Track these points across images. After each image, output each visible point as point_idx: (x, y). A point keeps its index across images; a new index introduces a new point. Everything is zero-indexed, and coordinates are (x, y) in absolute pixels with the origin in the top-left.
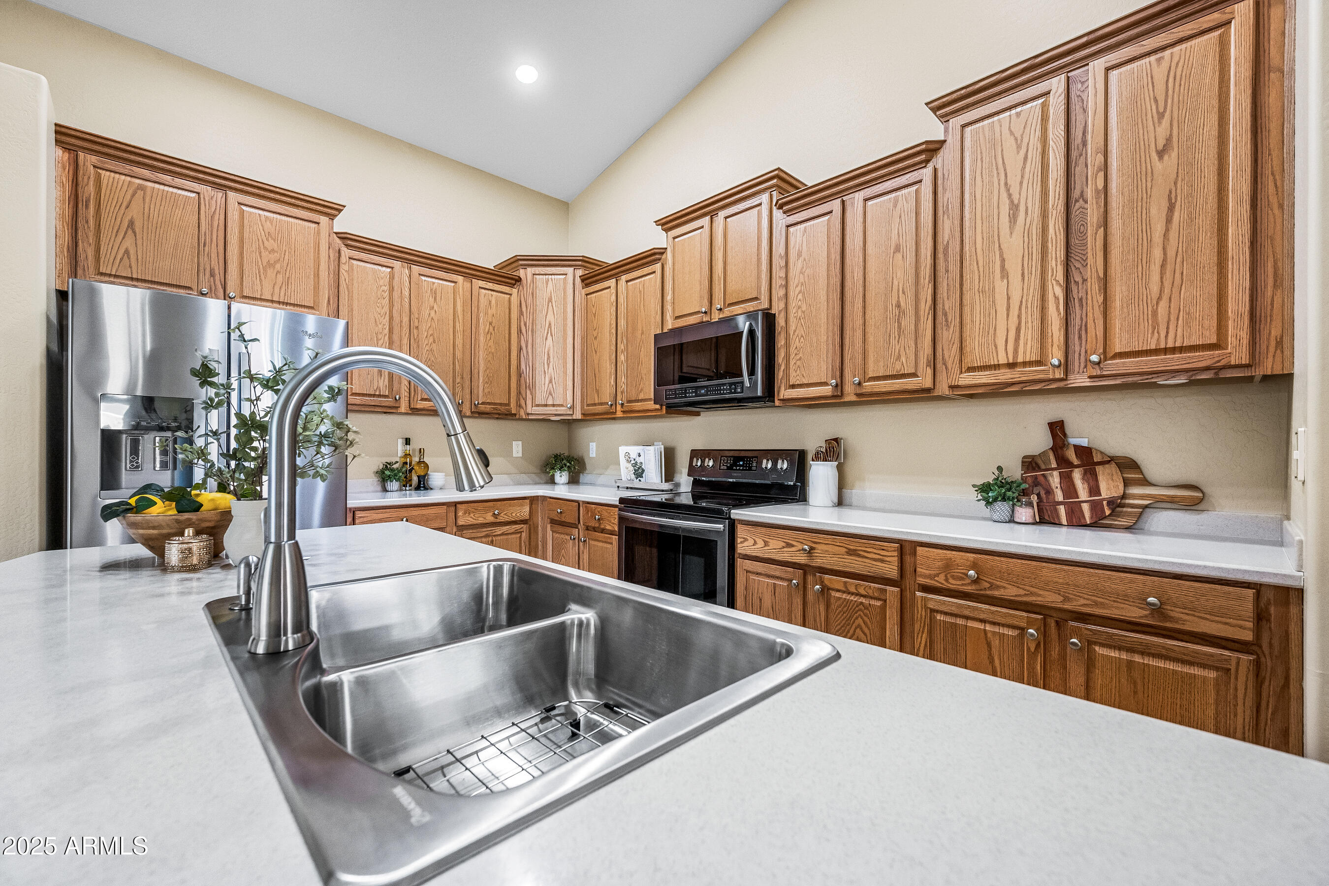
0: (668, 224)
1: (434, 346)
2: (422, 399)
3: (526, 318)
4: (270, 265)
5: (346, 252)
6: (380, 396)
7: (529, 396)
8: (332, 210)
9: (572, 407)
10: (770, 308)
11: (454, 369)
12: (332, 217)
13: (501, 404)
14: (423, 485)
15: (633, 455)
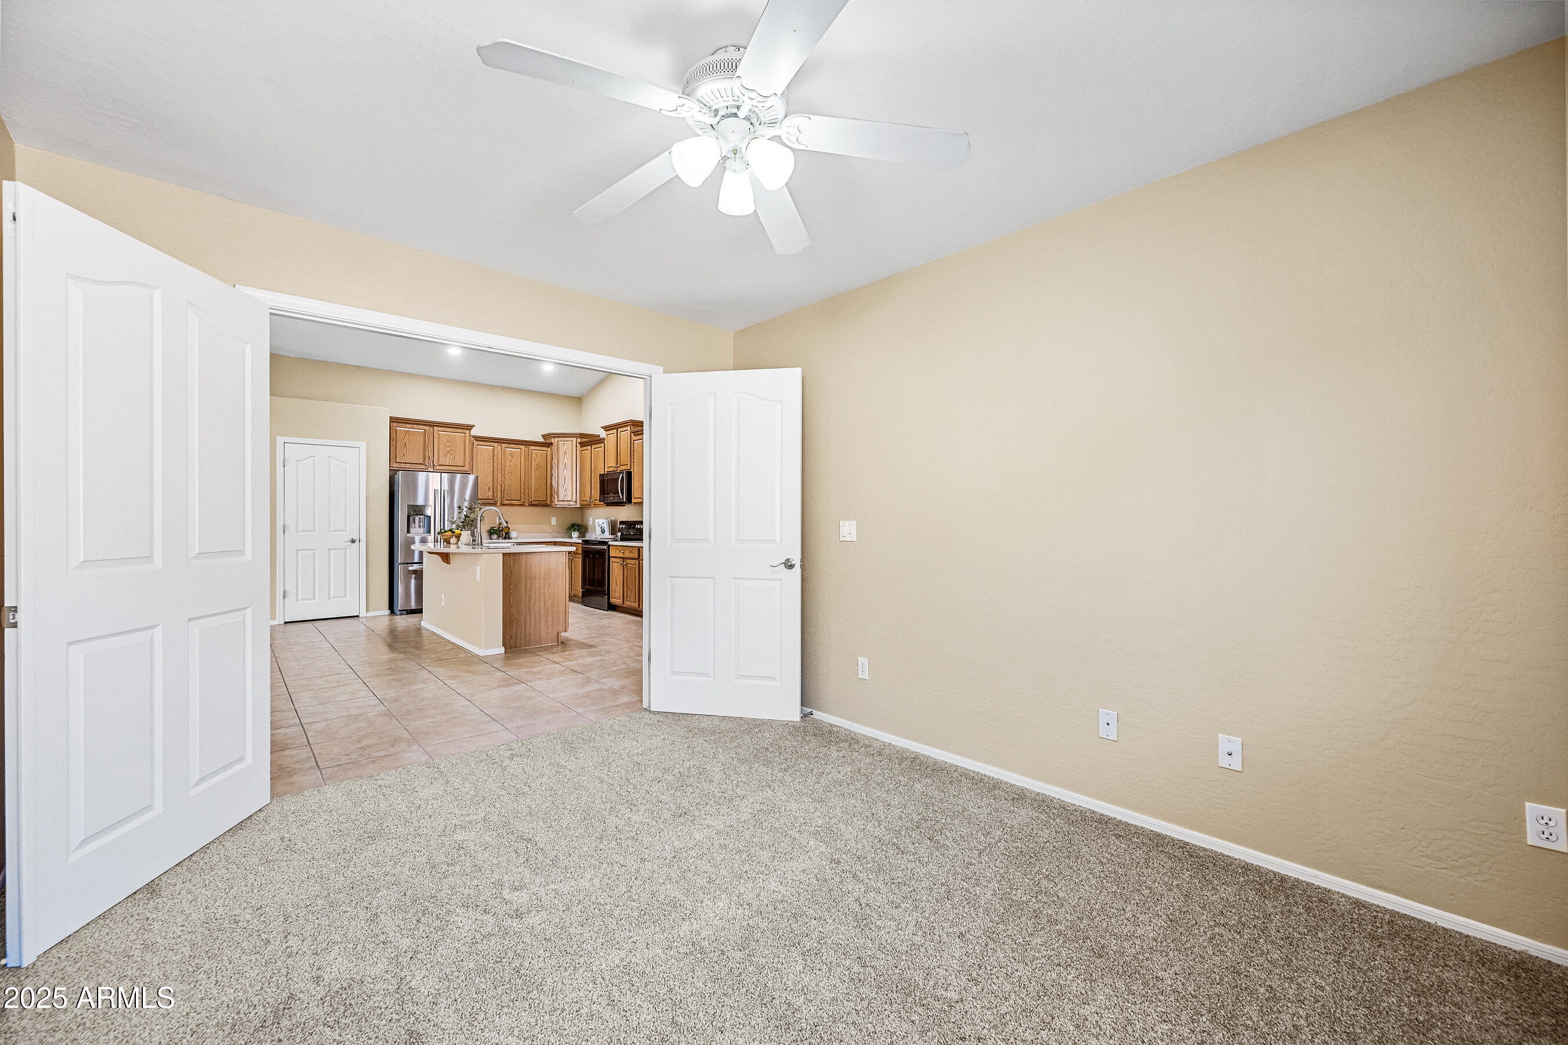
0: (607, 428)
1: (512, 477)
2: (507, 500)
3: (555, 461)
4: (448, 452)
5: (476, 443)
6: (489, 499)
7: (556, 497)
8: (469, 427)
9: (576, 502)
10: (631, 469)
11: (520, 487)
12: (470, 430)
13: (542, 501)
14: (507, 536)
15: (601, 524)
